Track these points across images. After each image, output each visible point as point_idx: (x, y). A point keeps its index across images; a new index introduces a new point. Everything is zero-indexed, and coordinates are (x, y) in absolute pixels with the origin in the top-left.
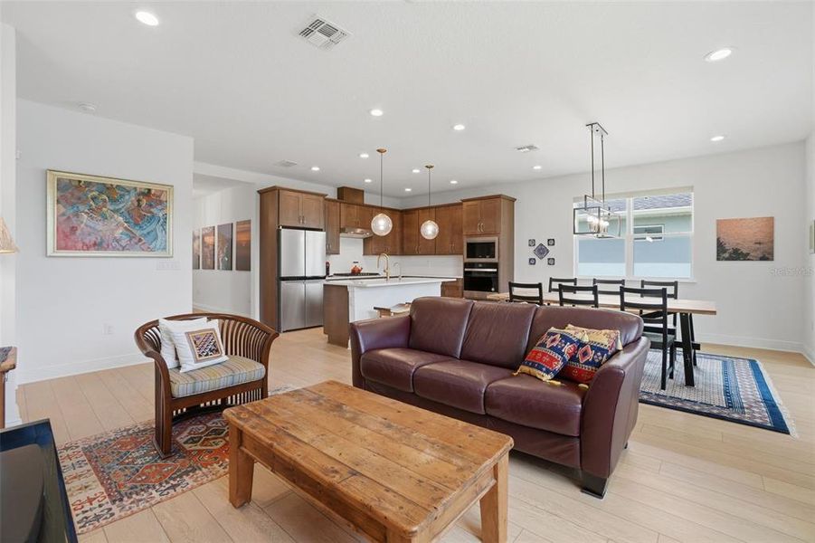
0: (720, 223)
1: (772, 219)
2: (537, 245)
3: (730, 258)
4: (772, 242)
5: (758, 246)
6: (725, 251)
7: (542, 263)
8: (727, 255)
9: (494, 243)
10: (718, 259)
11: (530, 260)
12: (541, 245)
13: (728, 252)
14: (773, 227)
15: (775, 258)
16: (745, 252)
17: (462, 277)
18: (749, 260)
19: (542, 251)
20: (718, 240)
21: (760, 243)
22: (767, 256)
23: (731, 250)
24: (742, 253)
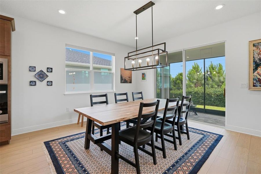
0: (121, 70)
2: (37, 71)
5: (129, 78)
8: (123, 81)
15: (132, 82)
19: (41, 76)
20: (121, 75)
23: (124, 80)
24: (126, 81)
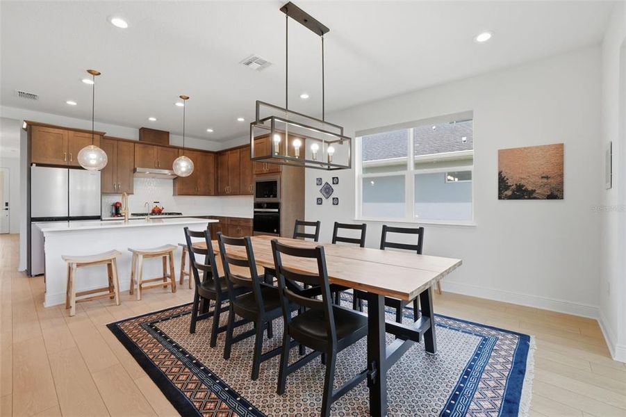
0: (503, 154)
1: (562, 146)
2: (324, 183)
3: (513, 197)
4: (562, 175)
5: (545, 180)
6: (507, 188)
7: (328, 202)
8: (509, 193)
9: (276, 182)
10: (500, 198)
11: (318, 199)
12: (327, 183)
13: (511, 190)
14: (562, 156)
15: (565, 196)
16: (530, 188)
17: (252, 217)
18: (535, 198)
19: (328, 190)
20: (500, 174)
21: (547, 178)
22: (555, 194)
23: (514, 187)
24: (526, 190)
